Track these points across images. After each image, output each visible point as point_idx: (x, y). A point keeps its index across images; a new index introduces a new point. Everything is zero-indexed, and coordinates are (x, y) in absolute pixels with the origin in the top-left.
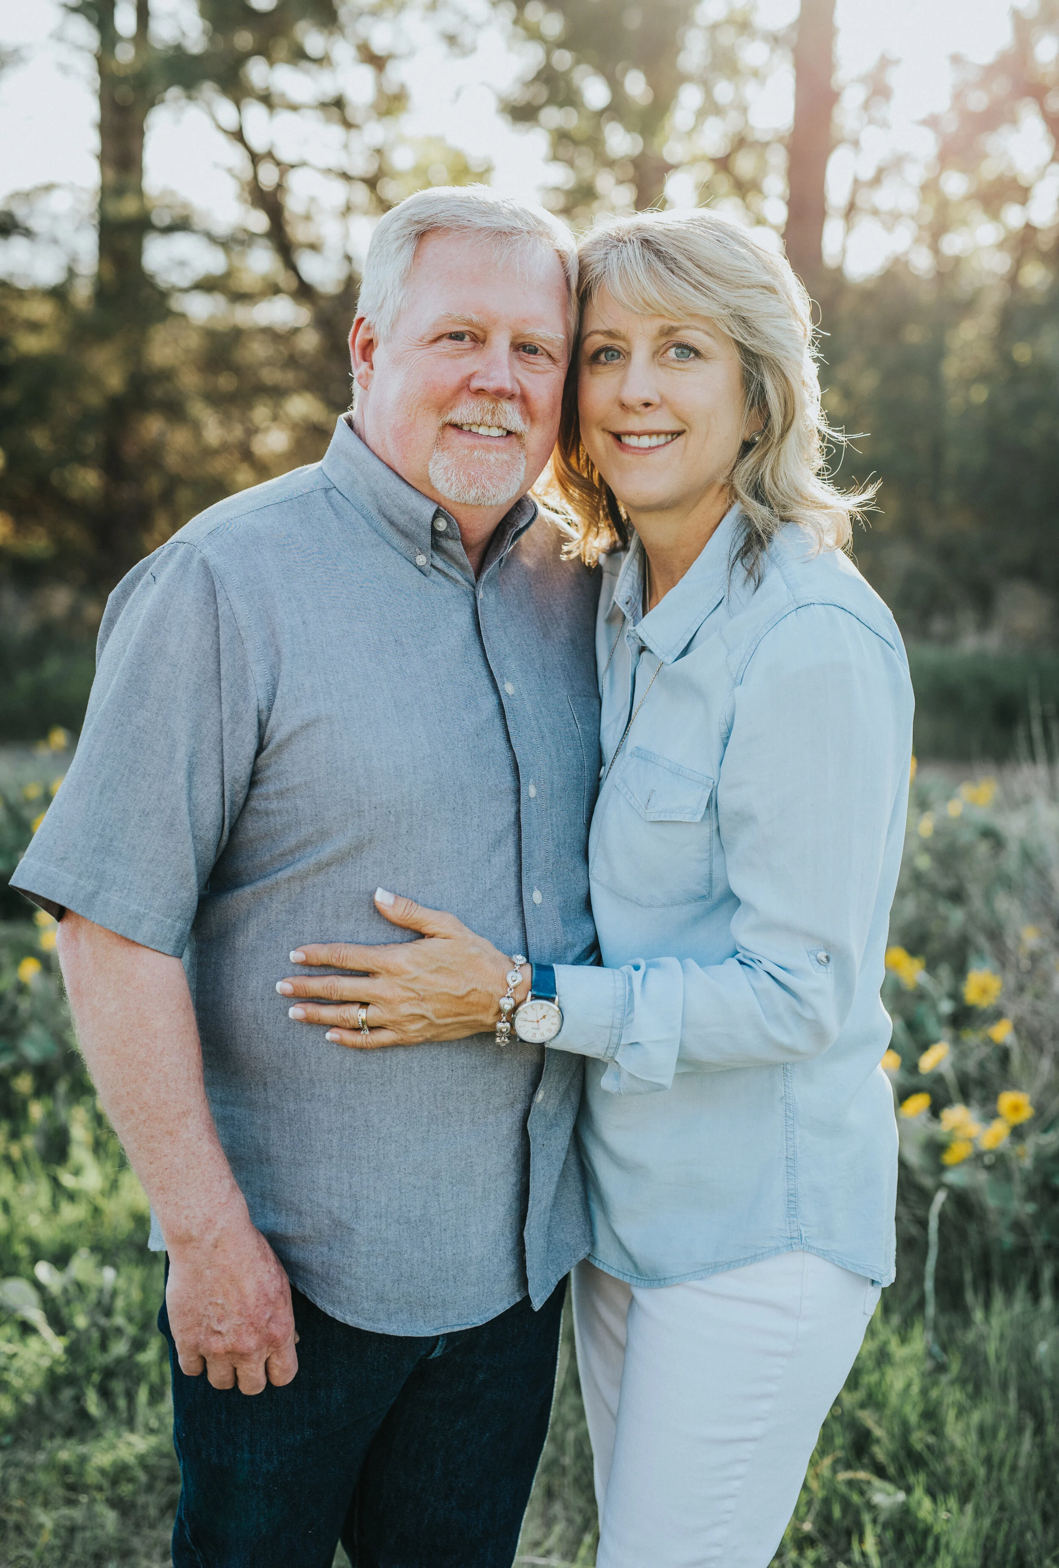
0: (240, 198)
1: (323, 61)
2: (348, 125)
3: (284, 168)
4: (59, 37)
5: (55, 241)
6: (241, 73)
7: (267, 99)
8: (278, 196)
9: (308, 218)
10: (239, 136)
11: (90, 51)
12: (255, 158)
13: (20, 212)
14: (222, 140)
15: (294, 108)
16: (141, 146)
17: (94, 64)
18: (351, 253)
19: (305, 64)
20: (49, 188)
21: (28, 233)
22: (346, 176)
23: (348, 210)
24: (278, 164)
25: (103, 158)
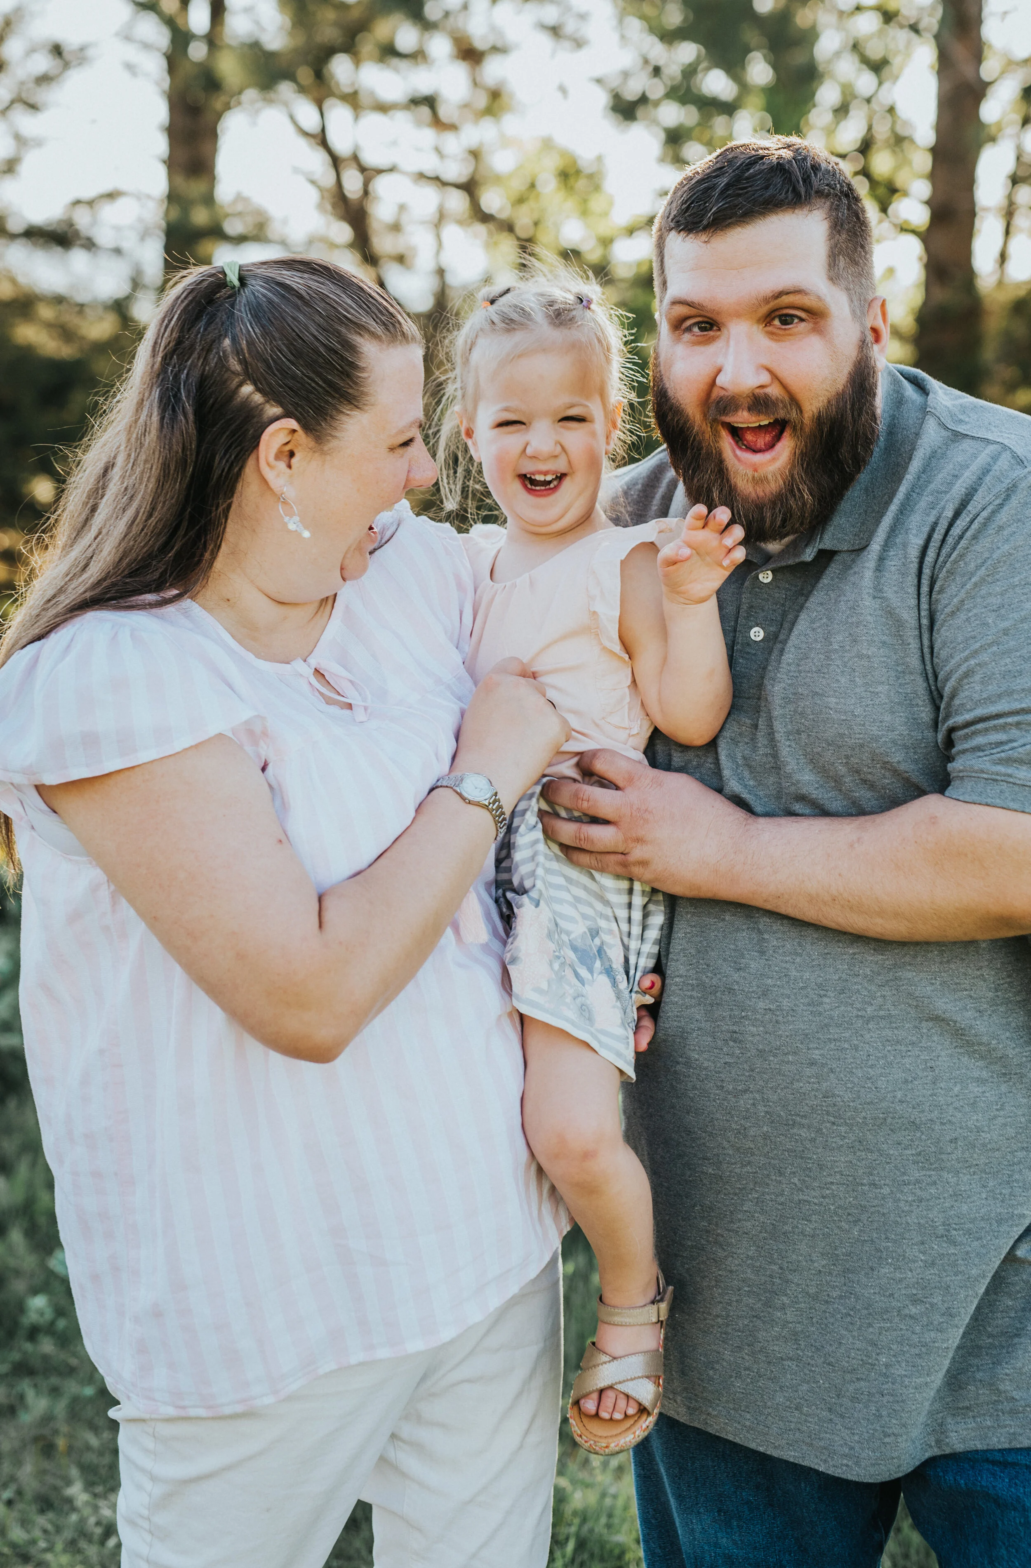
0: (320, 207)
1: (418, 56)
2: (438, 123)
3: (368, 173)
4: (128, 37)
5: (118, 251)
6: (325, 71)
7: (353, 99)
8: (364, 203)
9: (396, 227)
10: (322, 140)
11: (158, 50)
12: (336, 161)
13: (82, 220)
14: (303, 144)
15: (383, 108)
16: (214, 151)
17: (164, 63)
18: (444, 266)
19: (395, 61)
20: (111, 196)
21: (90, 245)
22: (438, 181)
23: (440, 219)
24: (363, 169)
25: (171, 163)
